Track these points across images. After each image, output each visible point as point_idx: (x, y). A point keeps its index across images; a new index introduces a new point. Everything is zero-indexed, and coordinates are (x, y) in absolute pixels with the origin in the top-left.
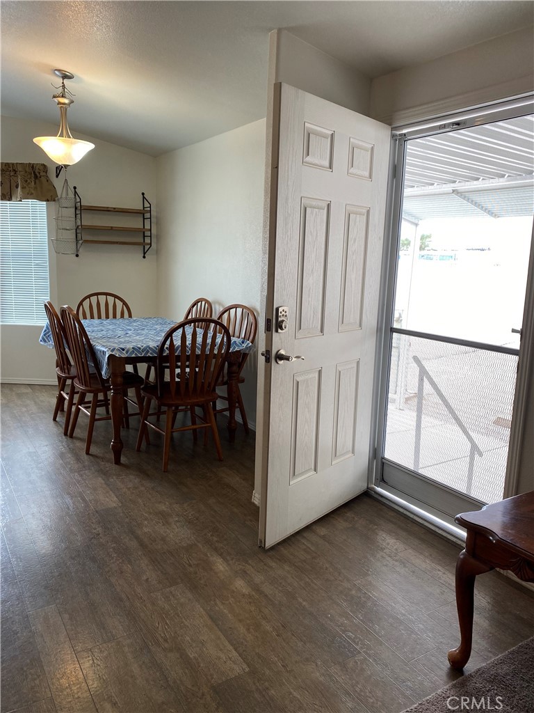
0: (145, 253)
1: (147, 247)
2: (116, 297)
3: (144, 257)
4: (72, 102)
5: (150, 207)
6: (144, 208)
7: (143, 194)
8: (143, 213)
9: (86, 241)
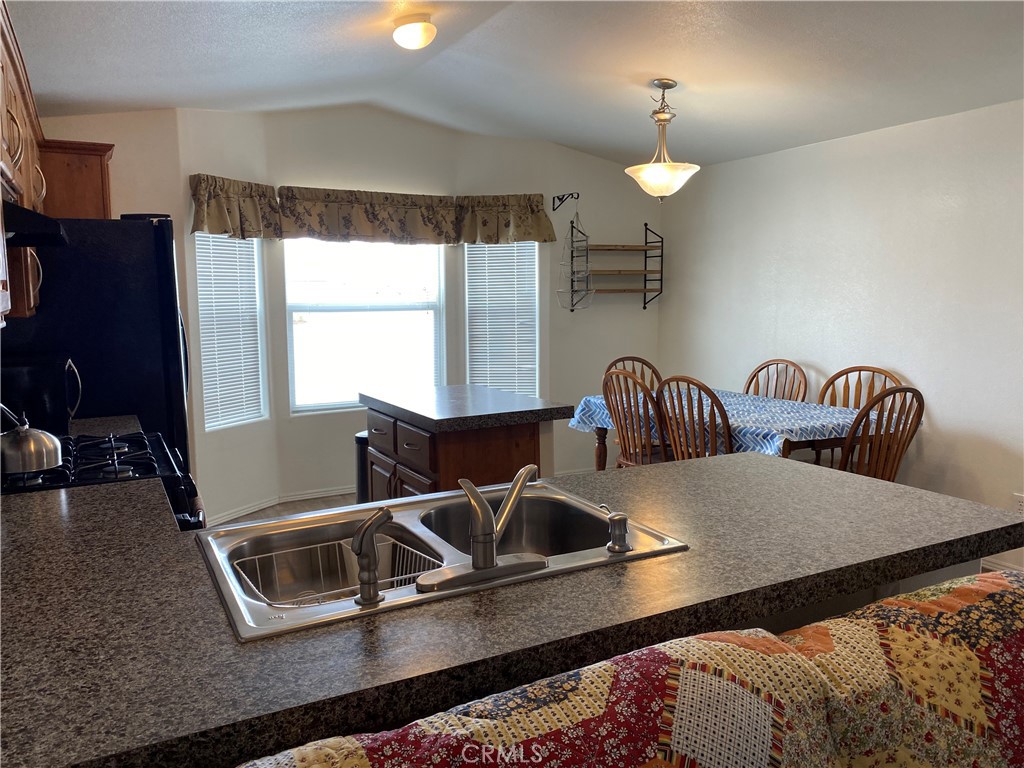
0: (645, 304)
1: (650, 296)
2: (644, 362)
3: (645, 308)
4: (675, 116)
5: (662, 242)
6: (646, 243)
7: (646, 225)
8: (644, 251)
9: (597, 291)
